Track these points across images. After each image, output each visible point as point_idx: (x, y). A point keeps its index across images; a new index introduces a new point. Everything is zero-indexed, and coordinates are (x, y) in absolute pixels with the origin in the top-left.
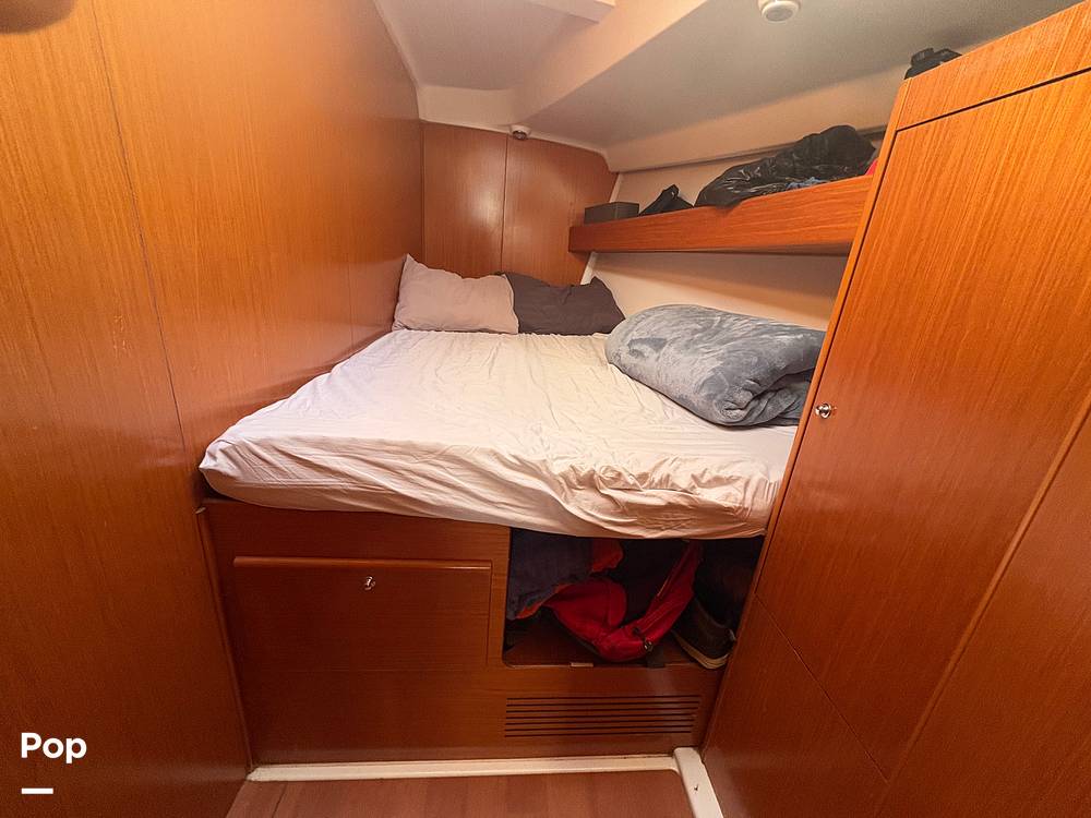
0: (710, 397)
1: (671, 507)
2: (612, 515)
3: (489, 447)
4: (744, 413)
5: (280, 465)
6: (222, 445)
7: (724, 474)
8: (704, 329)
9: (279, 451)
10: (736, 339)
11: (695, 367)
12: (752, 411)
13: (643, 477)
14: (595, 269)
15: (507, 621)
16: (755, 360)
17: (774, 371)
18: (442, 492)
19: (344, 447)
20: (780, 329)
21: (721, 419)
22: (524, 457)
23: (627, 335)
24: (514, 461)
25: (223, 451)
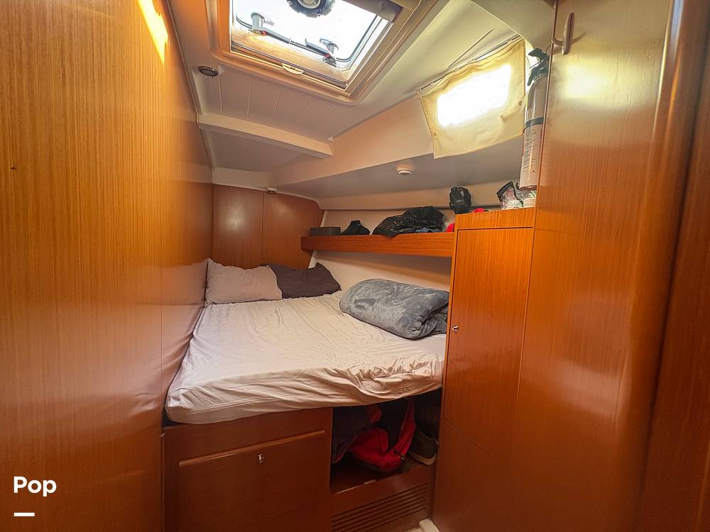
0: (404, 326)
1: (404, 381)
2: (380, 390)
3: (322, 367)
4: (419, 332)
5: (217, 397)
6: (182, 391)
7: (422, 361)
8: (391, 293)
9: (216, 388)
10: (408, 297)
11: (394, 313)
12: (422, 330)
13: (390, 369)
14: (316, 258)
15: (332, 464)
16: (419, 307)
17: (428, 311)
18: (302, 394)
19: (252, 380)
20: (424, 292)
21: (410, 336)
22: (339, 369)
23: (352, 297)
24: (335, 372)
25: (184, 395)
